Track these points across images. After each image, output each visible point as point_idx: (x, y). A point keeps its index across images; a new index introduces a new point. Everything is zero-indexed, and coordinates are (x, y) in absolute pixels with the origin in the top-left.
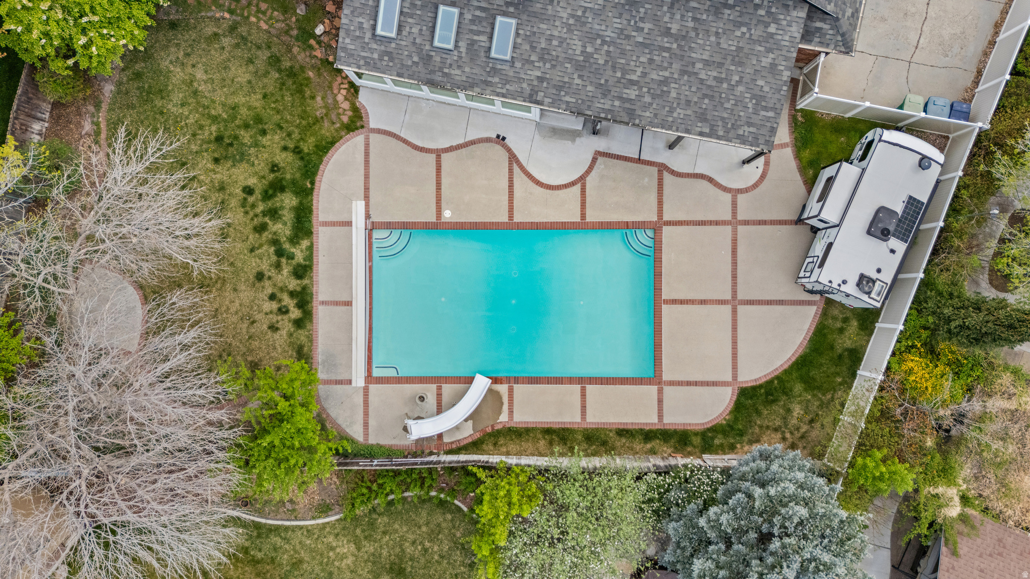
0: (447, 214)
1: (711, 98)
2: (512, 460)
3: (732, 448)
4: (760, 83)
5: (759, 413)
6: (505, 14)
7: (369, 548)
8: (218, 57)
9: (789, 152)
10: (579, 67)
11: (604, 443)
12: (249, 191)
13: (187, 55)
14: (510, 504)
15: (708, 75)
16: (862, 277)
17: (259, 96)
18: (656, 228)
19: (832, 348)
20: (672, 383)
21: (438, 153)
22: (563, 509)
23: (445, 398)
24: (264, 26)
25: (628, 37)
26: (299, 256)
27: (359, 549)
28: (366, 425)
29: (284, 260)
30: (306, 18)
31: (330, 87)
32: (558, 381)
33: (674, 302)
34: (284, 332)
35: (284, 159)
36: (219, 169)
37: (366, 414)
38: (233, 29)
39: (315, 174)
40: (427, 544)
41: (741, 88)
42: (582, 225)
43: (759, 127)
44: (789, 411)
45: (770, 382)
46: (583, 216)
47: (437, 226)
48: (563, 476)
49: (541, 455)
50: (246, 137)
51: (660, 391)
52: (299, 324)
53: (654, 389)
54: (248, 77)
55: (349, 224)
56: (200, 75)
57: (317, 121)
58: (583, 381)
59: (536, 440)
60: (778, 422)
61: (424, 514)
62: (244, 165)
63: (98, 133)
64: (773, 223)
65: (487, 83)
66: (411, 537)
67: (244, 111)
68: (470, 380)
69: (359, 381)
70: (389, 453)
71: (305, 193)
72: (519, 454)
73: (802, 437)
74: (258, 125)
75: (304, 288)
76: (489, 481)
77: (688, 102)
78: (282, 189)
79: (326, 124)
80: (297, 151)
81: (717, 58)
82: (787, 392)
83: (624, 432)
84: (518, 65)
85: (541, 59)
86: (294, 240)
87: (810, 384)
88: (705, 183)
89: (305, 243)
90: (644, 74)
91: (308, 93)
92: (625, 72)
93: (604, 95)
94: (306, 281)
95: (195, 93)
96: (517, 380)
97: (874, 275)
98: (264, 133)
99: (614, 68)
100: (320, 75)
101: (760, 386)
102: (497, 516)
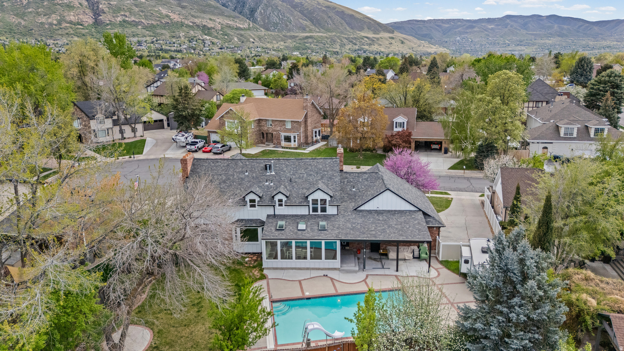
1: (402, 231)
4: (417, 226)
9: (445, 269)
10: (351, 229)
21: (300, 281)
25: (366, 222)
43: (423, 235)
47: (303, 298)
65: (319, 236)
69: (271, 347)
77: (394, 233)
81: (399, 223)
84: (330, 231)
85: (338, 229)
88: (416, 277)
93: (364, 234)
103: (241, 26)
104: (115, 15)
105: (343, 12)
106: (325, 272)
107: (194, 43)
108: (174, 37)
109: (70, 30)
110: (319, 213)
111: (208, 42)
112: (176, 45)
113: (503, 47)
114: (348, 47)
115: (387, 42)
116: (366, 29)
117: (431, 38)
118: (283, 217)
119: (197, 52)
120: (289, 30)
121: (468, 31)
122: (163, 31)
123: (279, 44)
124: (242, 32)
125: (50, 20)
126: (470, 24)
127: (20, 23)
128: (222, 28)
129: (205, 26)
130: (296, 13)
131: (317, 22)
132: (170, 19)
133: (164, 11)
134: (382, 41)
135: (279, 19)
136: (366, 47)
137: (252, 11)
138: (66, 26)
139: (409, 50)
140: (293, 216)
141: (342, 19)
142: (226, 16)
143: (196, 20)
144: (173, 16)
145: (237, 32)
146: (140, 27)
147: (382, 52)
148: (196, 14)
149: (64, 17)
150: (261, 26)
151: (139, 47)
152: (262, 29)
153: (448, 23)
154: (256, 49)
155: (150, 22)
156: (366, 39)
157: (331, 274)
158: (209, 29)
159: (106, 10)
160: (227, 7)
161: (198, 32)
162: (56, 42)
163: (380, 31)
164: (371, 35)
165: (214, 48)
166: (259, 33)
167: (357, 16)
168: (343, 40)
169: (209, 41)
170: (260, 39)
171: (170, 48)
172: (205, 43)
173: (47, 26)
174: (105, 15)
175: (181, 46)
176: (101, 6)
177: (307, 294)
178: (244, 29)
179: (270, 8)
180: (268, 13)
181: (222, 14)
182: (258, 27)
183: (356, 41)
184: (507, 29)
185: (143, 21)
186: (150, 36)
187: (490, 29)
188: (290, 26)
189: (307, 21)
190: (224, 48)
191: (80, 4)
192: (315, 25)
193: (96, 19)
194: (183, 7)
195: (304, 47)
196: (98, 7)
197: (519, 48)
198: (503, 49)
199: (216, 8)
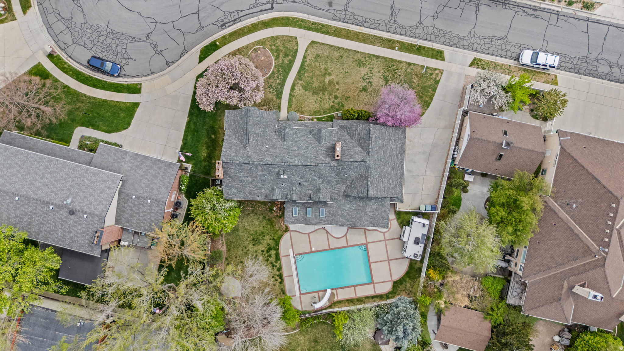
0: (313, 249)
1: (372, 219)
2: (340, 309)
3: (394, 297)
4: (383, 214)
5: (399, 287)
6: (322, 208)
7: (307, 337)
8: (250, 219)
9: (395, 221)
10: (341, 216)
11: (362, 301)
12: (263, 251)
13: (242, 220)
14: (342, 321)
15: (371, 214)
16: (415, 254)
17: (262, 227)
18: (366, 244)
19: (414, 268)
20: (376, 283)
21: (309, 234)
22: (354, 320)
23: (320, 296)
24: (260, 209)
25: (351, 209)
26: (278, 266)
27: (305, 337)
28: (302, 306)
29: (274, 267)
30: (271, 206)
31: (279, 222)
32: (348, 287)
33: (374, 262)
34: (277, 286)
35: (271, 242)
36: (255, 247)
37: (301, 303)
38: (253, 211)
39: (279, 244)
40: (322, 333)
41: (379, 216)
42: (348, 246)
43: (384, 223)
44: (406, 285)
45: (400, 279)
46: (347, 244)
47: (311, 252)
48: (353, 312)
49: (347, 306)
50: (260, 238)
51: (374, 286)
52: (281, 283)
53: (372, 285)
54: (258, 223)
55: (289, 255)
56: (246, 224)
57: (277, 231)
58: (354, 286)
59: (345, 303)
60: (404, 289)
61: (320, 326)
62: (261, 245)
63: (223, 243)
64: (395, 239)
65: (320, 223)
66: (317, 332)
67: (259, 231)
68: (326, 290)
69: (298, 295)
70: (309, 312)
71: (277, 249)
72: (341, 307)
73: (411, 291)
74: (263, 234)
75: (281, 274)
76: (336, 316)
77: (367, 220)
78: (271, 250)
79: (279, 231)
80: (273, 239)
81: (372, 210)
82: (405, 281)
83: (367, 297)
84: (327, 218)
85: (332, 216)
86: (276, 262)
87: (410, 278)
88: (376, 231)
89: (279, 262)
90: (356, 216)
91: (274, 224)
92: (351, 216)
93: (348, 221)
94: (281, 272)
95: (246, 229)
96: (338, 288)
97: (417, 253)
98: (264, 236)
99: (349, 215)
100: (276, 219)
101: (398, 280)
102: (339, 324)
118: (297, 203)
157: (327, 227)
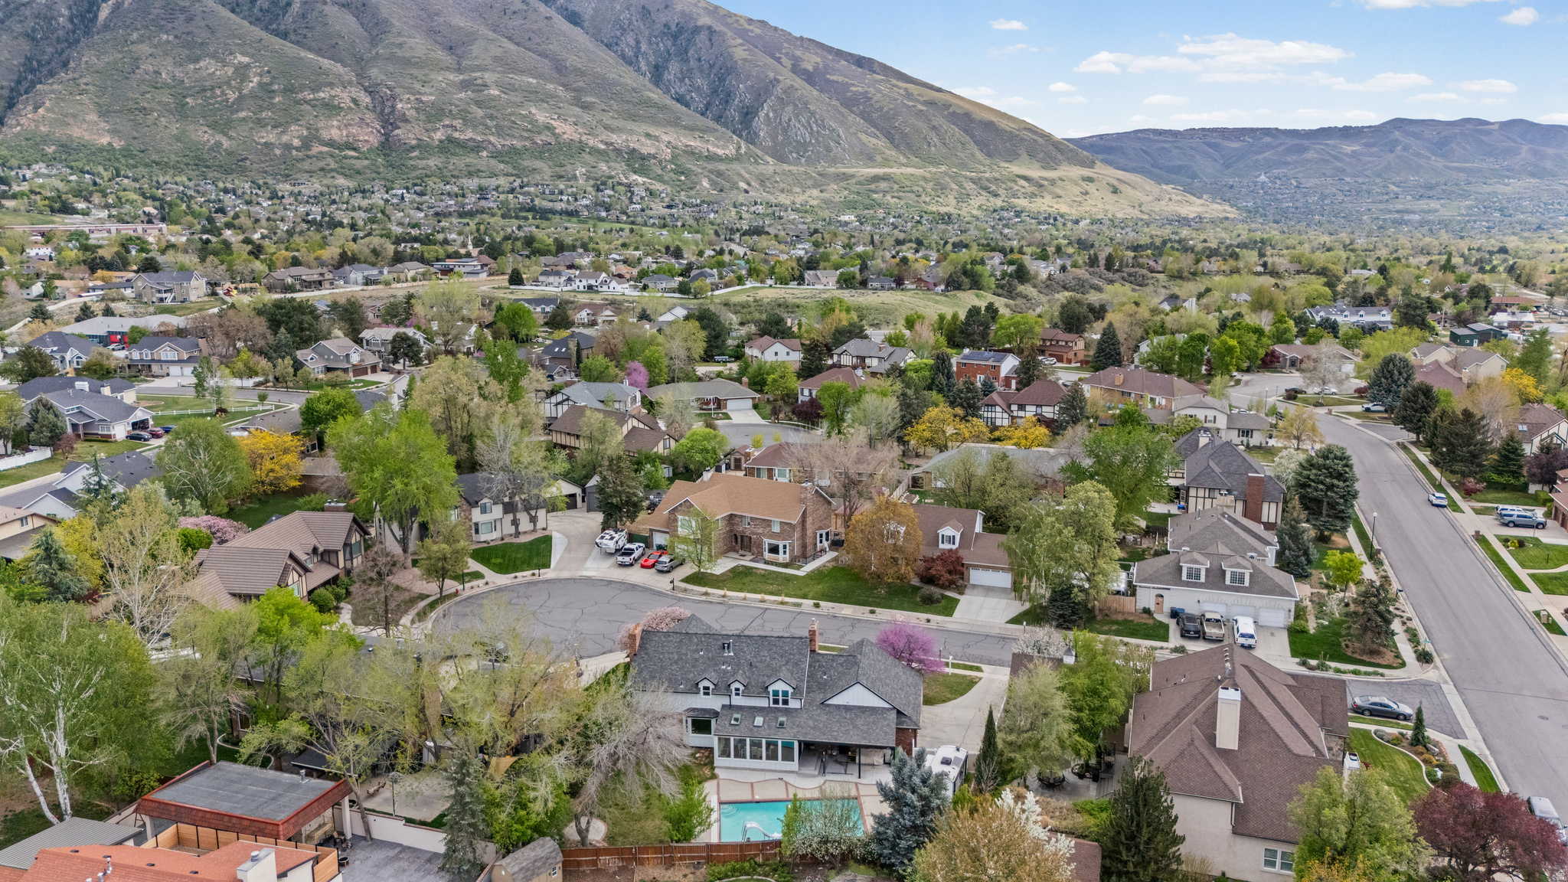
1: (867, 733)
4: (885, 728)
6: (782, 717)
10: (813, 728)
15: (864, 728)
18: (857, 797)
21: (752, 783)
41: (878, 730)
46: (822, 796)
47: (752, 801)
65: (776, 734)
77: (858, 735)
81: (866, 723)
84: (788, 729)
85: (798, 727)
90: (839, 729)
92: (831, 729)
93: (824, 735)
99: (826, 728)
103: (720, 152)
104: (429, 126)
105: (967, 115)
106: (781, 775)
107: (609, 192)
108: (562, 177)
109: (330, 160)
110: (781, 705)
111: (639, 191)
112: (565, 198)
113: (1381, 202)
114: (976, 202)
115: (1076, 190)
116: (1024, 156)
117: (1194, 177)
118: (740, 708)
119: (614, 213)
120: (834, 161)
121: (1289, 159)
122: (538, 164)
123: (807, 194)
124: (722, 167)
125: (285, 138)
126: (1296, 141)
127: (219, 144)
128: (674, 157)
129: (634, 150)
130: (851, 117)
131: (900, 140)
132: (554, 134)
133: (541, 117)
134: (1062, 188)
135: (811, 134)
136: (1022, 203)
137: (747, 114)
138: (321, 153)
139: (1129, 210)
140: (751, 708)
141: (966, 131)
142: (685, 128)
143: (614, 138)
144: (560, 127)
145: (710, 166)
146: (485, 154)
147: (1062, 216)
148: (615, 123)
149: (317, 130)
150: (766, 152)
151: (483, 203)
152: (770, 160)
153: (1238, 138)
154: (753, 209)
155: (508, 143)
156: (1023, 182)
157: (788, 778)
158: (643, 158)
159: (411, 114)
160: (687, 105)
161: (617, 165)
162: (296, 189)
163: (1058, 163)
164: (1036, 173)
165: (653, 205)
166: (761, 168)
167: (1004, 124)
168: (965, 185)
169: (642, 188)
170: (762, 182)
171: (550, 205)
172: (632, 193)
173: (278, 152)
174: (409, 126)
175: (576, 200)
176: (399, 106)
177: (757, 797)
178: (727, 159)
179: (790, 108)
180: (785, 118)
181: (675, 122)
182: (760, 153)
183: (998, 186)
184: (1392, 156)
185: (492, 139)
186: (507, 175)
187: (1347, 155)
188: (837, 151)
189: (877, 138)
190: (676, 206)
191: (355, 101)
192: (897, 147)
193: (387, 135)
194: (586, 107)
195: (868, 201)
196: (393, 107)
197: (1423, 204)
198: (1381, 206)
199: (663, 108)
